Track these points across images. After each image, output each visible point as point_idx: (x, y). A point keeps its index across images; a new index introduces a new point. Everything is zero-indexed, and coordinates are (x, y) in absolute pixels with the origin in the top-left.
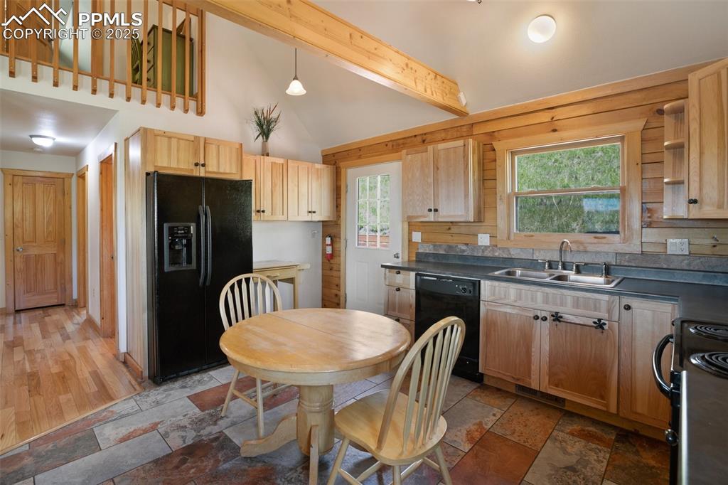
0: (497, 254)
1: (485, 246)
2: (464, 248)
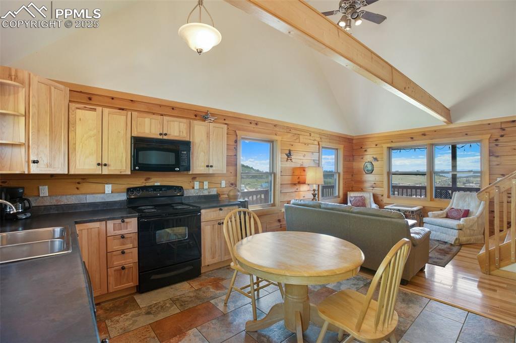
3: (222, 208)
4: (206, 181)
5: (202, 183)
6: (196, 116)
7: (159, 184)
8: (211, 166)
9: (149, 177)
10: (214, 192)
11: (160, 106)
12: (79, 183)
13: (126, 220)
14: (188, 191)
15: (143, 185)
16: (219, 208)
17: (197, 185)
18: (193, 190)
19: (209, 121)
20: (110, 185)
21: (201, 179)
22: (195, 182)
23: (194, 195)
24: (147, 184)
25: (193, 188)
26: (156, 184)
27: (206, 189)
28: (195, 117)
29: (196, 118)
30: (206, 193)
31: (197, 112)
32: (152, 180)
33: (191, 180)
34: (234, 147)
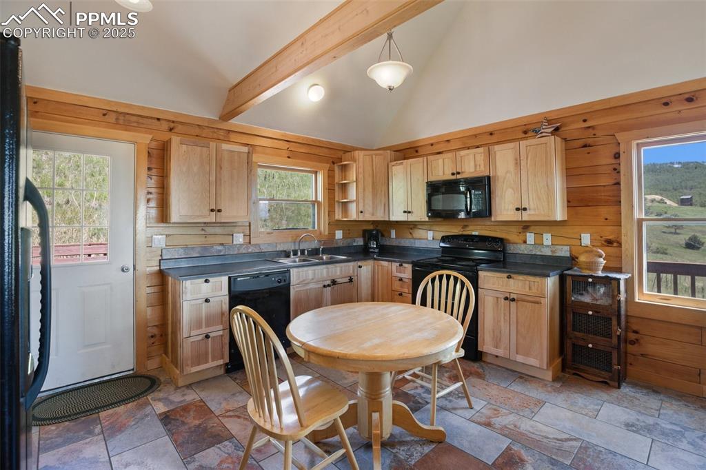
0: (250, 250)
1: (241, 245)
2: (220, 248)
3: (512, 275)
4: (547, 232)
5: (539, 235)
6: (525, 132)
7: (477, 234)
8: (525, 209)
9: (466, 224)
10: (564, 252)
11: (476, 136)
12: (411, 229)
13: (404, 265)
14: (515, 245)
15: (461, 233)
16: (507, 274)
17: (530, 238)
18: (523, 246)
19: (540, 135)
20: (432, 232)
21: (538, 229)
22: (528, 234)
23: (526, 252)
24: (465, 233)
25: (525, 242)
26: (474, 233)
27: (548, 246)
28: (524, 136)
29: (527, 136)
30: (547, 252)
31: (527, 127)
32: (471, 228)
33: (521, 230)
34: (611, 167)
